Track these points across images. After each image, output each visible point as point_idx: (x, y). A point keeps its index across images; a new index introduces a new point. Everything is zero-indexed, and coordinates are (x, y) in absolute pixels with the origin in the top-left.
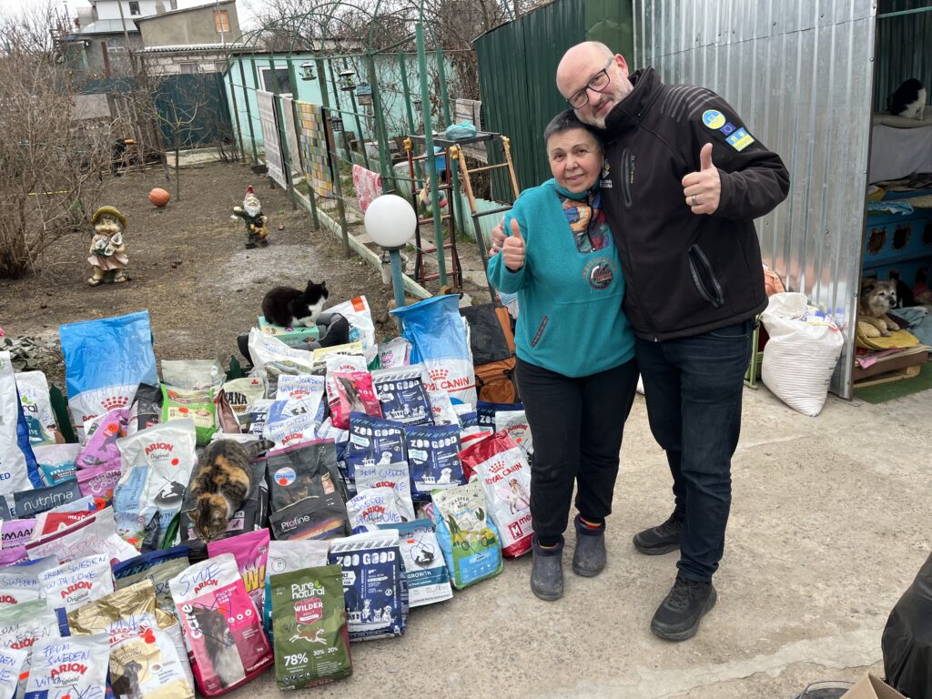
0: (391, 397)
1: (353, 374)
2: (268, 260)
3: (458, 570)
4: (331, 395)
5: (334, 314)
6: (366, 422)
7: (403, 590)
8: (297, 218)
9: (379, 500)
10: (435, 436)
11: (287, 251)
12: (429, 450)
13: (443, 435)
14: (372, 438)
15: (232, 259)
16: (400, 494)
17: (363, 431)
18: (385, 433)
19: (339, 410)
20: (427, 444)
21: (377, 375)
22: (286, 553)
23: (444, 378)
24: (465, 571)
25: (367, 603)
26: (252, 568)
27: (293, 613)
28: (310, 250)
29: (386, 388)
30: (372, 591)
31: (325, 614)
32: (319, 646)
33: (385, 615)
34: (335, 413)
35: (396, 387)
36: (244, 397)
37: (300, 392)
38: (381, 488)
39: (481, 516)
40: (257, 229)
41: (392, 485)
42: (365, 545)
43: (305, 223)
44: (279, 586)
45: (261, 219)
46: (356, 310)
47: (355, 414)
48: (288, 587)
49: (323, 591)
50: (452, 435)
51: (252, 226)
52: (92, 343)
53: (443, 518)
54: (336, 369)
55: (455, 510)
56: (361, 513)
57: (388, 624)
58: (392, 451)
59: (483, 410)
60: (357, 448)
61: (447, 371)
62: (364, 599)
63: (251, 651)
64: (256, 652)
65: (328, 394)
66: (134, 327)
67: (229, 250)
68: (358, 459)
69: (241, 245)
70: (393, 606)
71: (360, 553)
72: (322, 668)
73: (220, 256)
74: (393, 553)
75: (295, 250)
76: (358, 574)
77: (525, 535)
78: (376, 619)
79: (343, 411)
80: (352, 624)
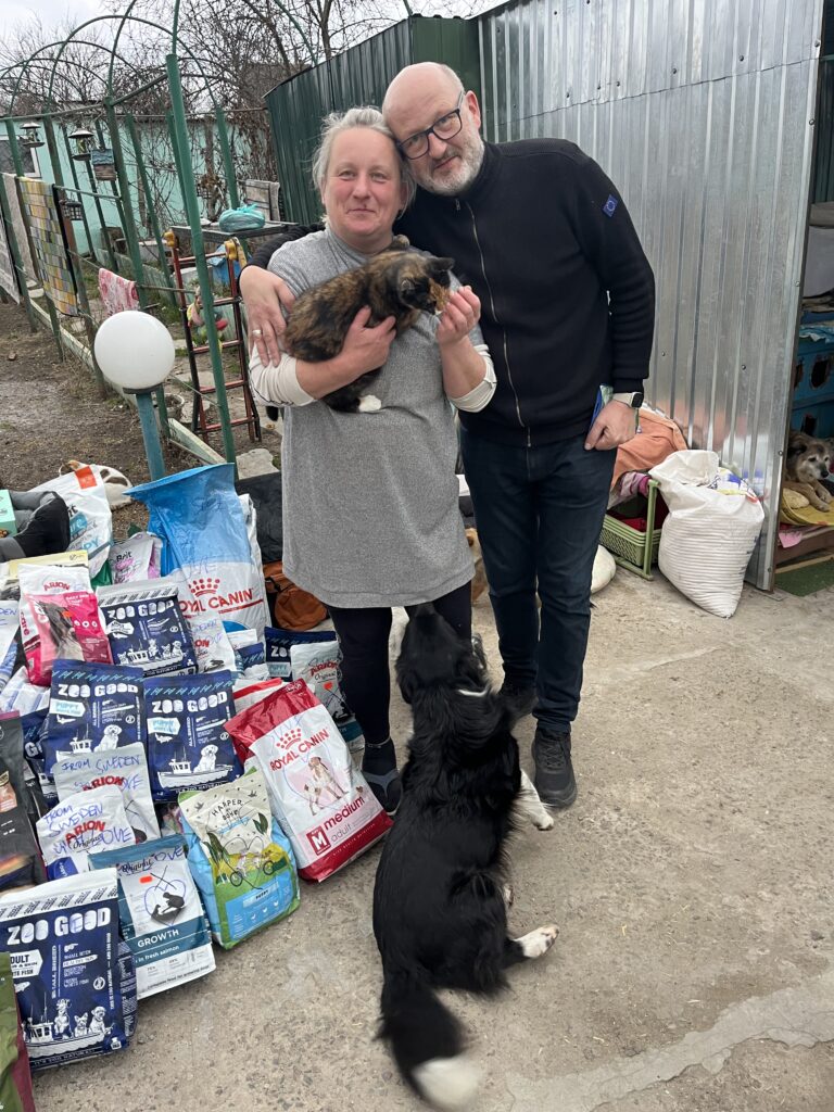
0: (129, 628)
1: (66, 596)
3: (225, 919)
4: (27, 632)
5: (46, 493)
6: (79, 675)
7: (124, 974)
9: (97, 811)
10: (194, 691)
11: (17, 390)
12: (182, 716)
13: (206, 689)
14: (90, 701)
16: (134, 794)
17: (74, 690)
18: (112, 689)
19: (37, 657)
20: (179, 706)
21: (105, 594)
23: (213, 592)
24: (237, 919)
25: (62, 1005)
28: (51, 388)
29: (121, 614)
30: (71, 983)
33: (94, 1024)
34: (31, 661)
35: (136, 611)
38: (100, 789)
39: (262, 826)
41: (119, 781)
42: (59, 901)
46: (83, 486)
47: (61, 664)
50: (221, 689)
53: (198, 839)
54: (37, 589)
55: (217, 823)
56: (62, 836)
57: (101, 1038)
58: (122, 724)
59: (275, 640)
60: (62, 721)
61: (218, 581)
62: (57, 999)
65: (23, 631)
68: (62, 742)
70: (107, 1006)
71: (50, 917)
74: (107, 911)
76: (46, 956)
77: (334, 845)
78: (78, 1032)
79: (44, 658)
80: (38, 1045)
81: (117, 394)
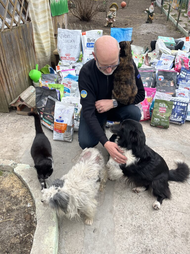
1: (184, 58)
2: (152, 27)
4: (176, 62)
5: (180, 40)
6: (185, 71)
7: (187, 114)
8: (161, 16)
9: (184, 92)
11: (157, 25)
14: (186, 75)
15: (142, 25)
17: (184, 73)
22: (160, 95)
25: (176, 114)
26: (150, 97)
27: (159, 109)
28: (164, 26)
30: (179, 112)
31: (167, 112)
32: (163, 118)
33: (180, 118)
34: (176, 67)
36: (150, 58)
37: (167, 59)
38: (186, 89)
40: (151, 17)
41: (189, 89)
42: (179, 100)
43: (164, 19)
44: (157, 102)
45: (153, 14)
46: (186, 41)
47: (183, 68)
48: (159, 103)
49: (167, 107)
51: (150, 16)
52: (117, 34)
54: (180, 55)
56: (179, 93)
57: (180, 121)
60: (182, 77)
62: (176, 113)
63: (146, 114)
64: (147, 115)
65: (175, 61)
66: (128, 32)
67: (141, 23)
68: (181, 80)
69: (145, 22)
70: (183, 117)
71: (177, 102)
72: (163, 124)
73: (138, 24)
74: (186, 104)
75: (160, 26)
76: (175, 107)
78: (177, 118)
79: (179, 67)
80: (171, 118)
81: (179, 30)
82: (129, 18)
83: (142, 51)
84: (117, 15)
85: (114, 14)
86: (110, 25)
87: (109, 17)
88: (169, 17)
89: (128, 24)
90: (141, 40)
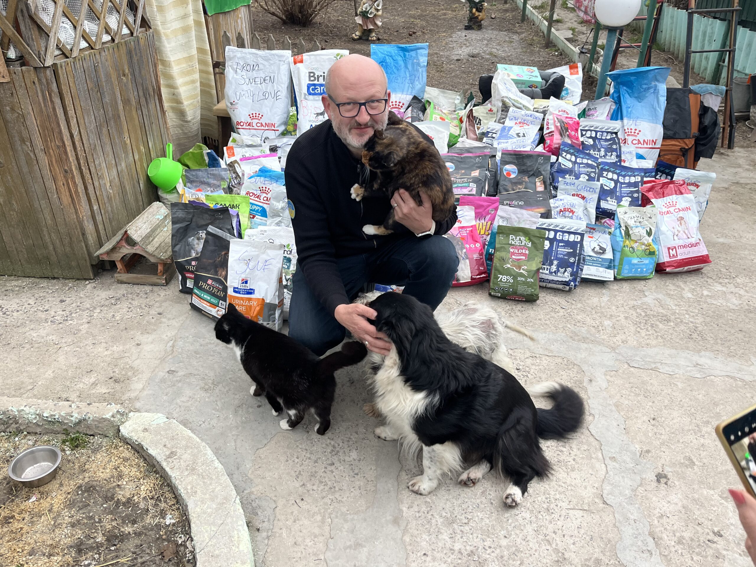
0: (591, 142)
1: (567, 118)
2: (482, 40)
3: (622, 265)
4: (548, 128)
5: (555, 73)
6: (572, 151)
7: (582, 261)
8: (506, 11)
9: (573, 205)
10: (623, 173)
11: (497, 35)
12: (616, 182)
13: (630, 173)
14: (575, 163)
15: (454, 36)
16: (588, 206)
17: (568, 156)
18: (585, 161)
19: (552, 141)
20: (615, 177)
21: (584, 123)
22: (509, 215)
23: (636, 136)
24: (627, 267)
25: (555, 262)
26: (483, 221)
27: (509, 252)
28: (515, 37)
29: (588, 134)
30: (561, 256)
31: (530, 258)
32: (522, 275)
33: (566, 273)
34: (548, 142)
35: (596, 134)
36: (480, 120)
37: (523, 123)
38: (576, 197)
39: (649, 234)
40: (477, 14)
41: (583, 198)
42: (560, 226)
43: (513, 16)
44: (502, 233)
45: (482, 5)
46: (571, 74)
47: (565, 144)
48: (508, 236)
49: (530, 245)
50: (638, 175)
51: (474, 10)
52: (388, 60)
53: (621, 226)
54: (556, 111)
55: (631, 223)
56: (558, 209)
57: (567, 280)
58: (589, 176)
59: (662, 169)
60: (563, 167)
61: (640, 131)
62: (554, 260)
63: (476, 267)
64: (479, 269)
65: (545, 127)
66: (417, 54)
67: (452, 28)
68: (562, 175)
69: (461, 26)
70: (573, 269)
71: (556, 231)
72: (521, 289)
73: (444, 32)
74: (579, 237)
75: (503, 35)
76: (552, 244)
77: (679, 258)
78: (559, 274)
79: (555, 141)
80: (542, 273)
81: (555, 46)
82: (420, 17)
83: (457, 102)
84: (384, 9)
85: (378, 6)
86: (369, 36)
87: (364, 15)
88: (527, 12)
89: (417, 33)
90: (453, 74)
